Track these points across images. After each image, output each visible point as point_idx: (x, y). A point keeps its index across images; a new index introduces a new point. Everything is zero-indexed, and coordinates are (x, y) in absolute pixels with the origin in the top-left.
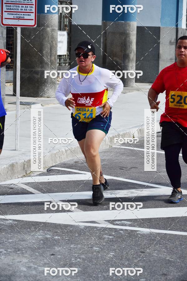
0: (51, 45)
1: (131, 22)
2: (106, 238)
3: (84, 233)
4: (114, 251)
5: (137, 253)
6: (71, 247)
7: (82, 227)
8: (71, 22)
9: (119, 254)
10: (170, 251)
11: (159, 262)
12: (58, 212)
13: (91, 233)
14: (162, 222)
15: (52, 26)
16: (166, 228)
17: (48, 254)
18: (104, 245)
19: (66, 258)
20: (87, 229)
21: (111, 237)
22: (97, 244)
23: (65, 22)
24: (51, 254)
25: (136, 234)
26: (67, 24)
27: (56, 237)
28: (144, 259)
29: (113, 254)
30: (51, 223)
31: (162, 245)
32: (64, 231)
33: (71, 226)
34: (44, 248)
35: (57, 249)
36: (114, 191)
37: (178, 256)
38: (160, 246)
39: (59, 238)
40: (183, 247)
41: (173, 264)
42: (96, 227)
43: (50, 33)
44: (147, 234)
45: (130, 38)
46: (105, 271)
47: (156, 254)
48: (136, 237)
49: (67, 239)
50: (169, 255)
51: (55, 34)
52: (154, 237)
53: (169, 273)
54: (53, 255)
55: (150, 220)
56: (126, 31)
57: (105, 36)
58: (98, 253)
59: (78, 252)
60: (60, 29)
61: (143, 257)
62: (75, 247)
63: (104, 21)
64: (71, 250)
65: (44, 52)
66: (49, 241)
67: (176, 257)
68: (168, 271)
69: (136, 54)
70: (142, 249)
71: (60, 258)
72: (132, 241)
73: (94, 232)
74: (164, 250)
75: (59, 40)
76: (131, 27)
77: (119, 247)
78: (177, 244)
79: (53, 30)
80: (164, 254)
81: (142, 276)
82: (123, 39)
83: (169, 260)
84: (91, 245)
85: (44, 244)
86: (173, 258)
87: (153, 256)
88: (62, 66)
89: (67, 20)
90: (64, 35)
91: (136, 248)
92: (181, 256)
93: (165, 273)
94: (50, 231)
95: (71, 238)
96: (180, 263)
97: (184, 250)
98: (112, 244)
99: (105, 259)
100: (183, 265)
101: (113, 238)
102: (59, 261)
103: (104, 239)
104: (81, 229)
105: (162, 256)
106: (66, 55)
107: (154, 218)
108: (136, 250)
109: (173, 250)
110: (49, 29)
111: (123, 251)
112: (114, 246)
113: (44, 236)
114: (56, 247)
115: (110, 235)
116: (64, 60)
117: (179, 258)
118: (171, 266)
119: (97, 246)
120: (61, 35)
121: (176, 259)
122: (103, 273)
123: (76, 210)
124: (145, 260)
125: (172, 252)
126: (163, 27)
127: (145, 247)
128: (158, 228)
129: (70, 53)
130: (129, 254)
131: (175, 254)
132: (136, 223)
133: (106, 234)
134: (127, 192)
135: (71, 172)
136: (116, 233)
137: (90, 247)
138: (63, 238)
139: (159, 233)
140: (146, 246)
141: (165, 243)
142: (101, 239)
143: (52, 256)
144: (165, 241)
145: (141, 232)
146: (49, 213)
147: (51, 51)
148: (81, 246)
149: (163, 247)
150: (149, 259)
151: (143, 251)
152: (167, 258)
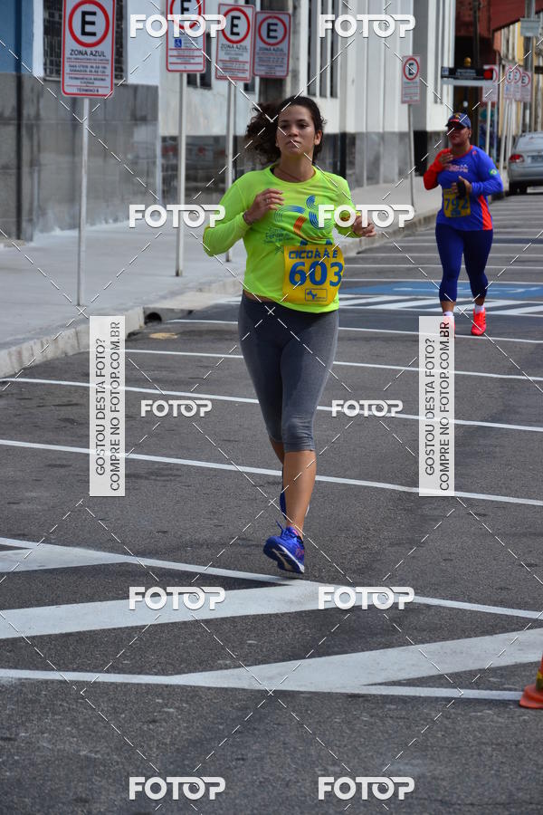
10: (87, 732)
11: (59, 766)
16: (64, 663)
28: (16, 758)
31: (58, 714)
37: (112, 745)
38: (56, 720)
40: (123, 719)
41: (102, 768)
44: (11, 686)
47: (49, 742)
50: (87, 744)
52: (31, 692)
53: (95, 795)
55: (13, 644)
61: (12, 755)
67: (107, 747)
68: (90, 790)
70: (4, 731)
74: (69, 729)
80: (71, 740)
81: (17, 809)
83: (86, 757)
86: (98, 751)
87: (39, 748)
93: (84, 796)
96: (122, 763)
105: (67, 747)
117: (117, 749)
118: (96, 775)
121: (108, 755)
124: (17, 761)
125: (93, 734)
128: (39, 665)
131: (102, 740)
139: (46, 682)
140: (16, 721)
141: (69, 709)
144: (67, 703)
149: (64, 722)
150: (30, 759)
151: (8, 736)
152: (82, 753)
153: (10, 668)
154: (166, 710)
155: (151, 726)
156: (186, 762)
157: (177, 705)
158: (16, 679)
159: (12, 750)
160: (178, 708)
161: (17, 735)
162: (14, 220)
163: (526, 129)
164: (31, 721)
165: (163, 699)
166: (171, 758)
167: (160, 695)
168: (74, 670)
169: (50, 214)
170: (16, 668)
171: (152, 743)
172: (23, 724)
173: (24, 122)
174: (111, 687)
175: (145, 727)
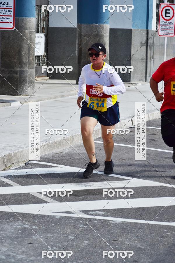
0: (29, 46)
1: (105, 25)
2: (80, 227)
3: (60, 223)
4: (88, 240)
5: (109, 241)
6: (48, 236)
7: (58, 217)
8: (48, 25)
9: (93, 242)
10: (141, 239)
12: (36, 203)
13: (66, 222)
14: (133, 212)
15: (30, 29)
16: (137, 217)
17: (26, 242)
18: (79, 234)
19: (43, 246)
20: (63, 219)
21: (85, 226)
22: (72, 233)
23: (43, 25)
24: (29, 243)
25: (108, 223)
26: (44, 26)
27: (34, 227)
28: (117, 246)
29: (87, 242)
30: (29, 214)
31: (132, 233)
32: (42, 221)
33: (48, 216)
34: (22, 237)
35: (34, 238)
36: (88, 183)
37: (148, 244)
38: (131, 235)
39: (36, 228)
40: (153, 236)
41: (143, 251)
42: (71, 217)
43: (29, 35)
44: (119, 224)
45: (103, 40)
46: (79, 258)
47: (128, 242)
48: (109, 226)
49: (44, 229)
50: (140, 243)
51: (33, 36)
52: (125, 226)
53: (140, 260)
54: (30, 243)
55: (122, 210)
56: (100, 33)
57: (80, 38)
58: (73, 242)
59: (54, 240)
60: (38, 31)
61: (116, 245)
62: (51, 236)
63: (79, 24)
64: (47, 239)
65: (23, 53)
66: (27, 230)
67: (146, 245)
68: (139, 258)
69: (109, 54)
70: (114, 238)
71: (38, 247)
72: (105, 230)
73: (69, 222)
74: (135, 238)
75: (36, 41)
76: (105, 29)
77: (93, 235)
78: (147, 233)
79: (31, 32)
80: (135, 242)
82: (97, 40)
83: (139, 247)
84: (67, 234)
85: (23, 233)
86: (143, 246)
87: (124, 244)
88: (39, 66)
89: (45, 23)
90: (41, 37)
91: (109, 237)
92: (151, 244)
93: (136, 260)
94: (28, 221)
95: (48, 228)
96: (150, 250)
97: (154, 238)
98: (86, 233)
99: (79, 247)
100: (153, 252)
101: (87, 228)
102: (36, 250)
103: (79, 228)
104: (57, 219)
105: (133, 244)
106: (43, 56)
107: (126, 209)
108: (108, 239)
109: (143, 238)
110: (27, 31)
111: (96, 240)
112: (88, 235)
113: (22, 225)
114: (34, 236)
115: (84, 225)
116: (41, 60)
117: (149, 245)
118: (142, 253)
119: (72, 235)
120: (38, 37)
121: (146, 247)
122: (77, 260)
123: (52, 201)
124: (117, 248)
125: (142, 240)
126: (134, 29)
127: (117, 235)
128: (129, 217)
129: (47, 54)
130: (102, 242)
131: (145, 242)
132: (109, 213)
133: (81, 224)
134: (101, 184)
135: (48, 165)
136: (90, 222)
137: (65, 236)
138: (40, 227)
139: (130, 223)
140: (119, 235)
141: (136, 232)
142: (76, 228)
143: (30, 245)
144: (136, 230)
145: (113, 221)
146: (27, 204)
147: (29, 52)
148: (57, 235)
149: (134, 236)
150: (121, 247)
151: (115, 239)
152: (138, 246)
153: (120, 218)
154: (167, 233)
155: (162, 239)
156: (171, 251)
157: (171, 232)
158: (121, 221)
159: (116, 244)
160: (171, 233)
161: (118, 239)
162: (145, 76)
164: (123, 235)
165: (167, 230)
166: (166, 249)
167: (166, 229)
168: (140, 219)
170: (122, 218)
171: (161, 244)
172: (121, 236)
174: (151, 226)
175: (160, 239)
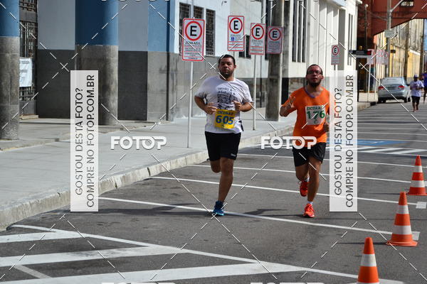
163: (386, 75)
169: (181, 110)
173: (170, 72)
